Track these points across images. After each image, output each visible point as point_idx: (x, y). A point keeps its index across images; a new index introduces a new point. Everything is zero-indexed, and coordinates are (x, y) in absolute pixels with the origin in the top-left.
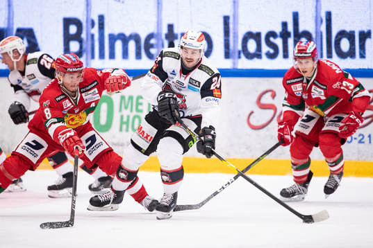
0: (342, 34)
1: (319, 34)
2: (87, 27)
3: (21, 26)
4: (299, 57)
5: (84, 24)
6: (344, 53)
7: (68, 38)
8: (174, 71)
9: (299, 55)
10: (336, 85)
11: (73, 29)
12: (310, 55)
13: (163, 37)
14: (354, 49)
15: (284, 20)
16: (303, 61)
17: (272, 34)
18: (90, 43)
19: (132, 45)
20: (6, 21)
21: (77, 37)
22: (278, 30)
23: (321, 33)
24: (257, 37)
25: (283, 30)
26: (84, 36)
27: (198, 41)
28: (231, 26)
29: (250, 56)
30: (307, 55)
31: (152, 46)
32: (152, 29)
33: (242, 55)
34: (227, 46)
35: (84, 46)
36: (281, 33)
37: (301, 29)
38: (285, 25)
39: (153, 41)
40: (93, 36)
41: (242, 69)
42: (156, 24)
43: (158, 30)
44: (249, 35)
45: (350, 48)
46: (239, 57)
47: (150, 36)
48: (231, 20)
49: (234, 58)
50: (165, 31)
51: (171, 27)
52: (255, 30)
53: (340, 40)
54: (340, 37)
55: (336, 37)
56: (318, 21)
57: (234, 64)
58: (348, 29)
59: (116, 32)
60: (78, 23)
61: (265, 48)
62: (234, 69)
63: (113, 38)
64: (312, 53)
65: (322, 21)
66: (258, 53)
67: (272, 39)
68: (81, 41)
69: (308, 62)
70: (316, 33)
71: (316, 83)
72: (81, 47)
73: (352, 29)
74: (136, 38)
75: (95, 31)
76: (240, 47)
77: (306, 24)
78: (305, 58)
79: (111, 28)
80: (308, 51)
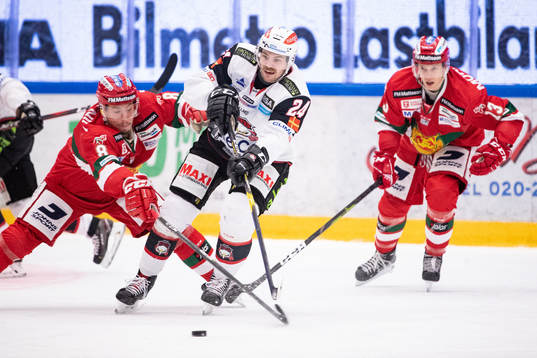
0: (510, 32)
1: (476, 32)
2: (128, 19)
3: (30, 16)
4: (423, 61)
5: (125, 15)
6: (512, 60)
7: (99, 35)
8: (242, 80)
9: (423, 58)
10: (478, 109)
11: (108, 23)
12: (439, 58)
13: (243, 34)
14: (528, 55)
15: (424, 11)
16: (429, 67)
17: (405, 32)
18: (132, 43)
19: (195, 47)
20: (8, 10)
21: (114, 34)
22: (414, 25)
23: (479, 30)
24: (382, 35)
25: (422, 25)
26: (123, 32)
27: (285, 42)
28: (344, 19)
29: (371, 64)
30: (435, 59)
31: (224, 48)
32: (226, 23)
33: (360, 63)
34: (337, 48)
35: (124, 47)
36: (418, 30)
37: (449, 23)
38: (424, 17)
39: (227, 41)
40: (137, 33)
41: (360, 84)
42: (232, 17)
43: (235, 25)
44: (371, 33)
45: (522, 53)
46: (356, 66)
47: (223, 34)
48: (344, 10)
49: (347, 67)
50: (245, 25)
51: (253, 20)
52: (379, 26)
53: (506, 40)
54: (506, 36)
55: (501, 36)
56: (474, 13)
57: (348, 76)
58: (519, 25)
59: (172, 27)
60: (114, 13)
61: (395, 53)
62: (348, 83)
63: (167, 36)
64: (442, 56)
65: (479, 13)
66: (384, 60)
67: (405, 39)
68: (119, 40)
69: (434, 69)
70: (472, 30)
71: (446, 102)
72: (119, 49)
73: (525, 25)
74: (202, 35)
75: (141, 25)
76: (356, 51)
77: (456, 17)
78: (431, 62)
79: (165, 21)
80: (436, 53)
